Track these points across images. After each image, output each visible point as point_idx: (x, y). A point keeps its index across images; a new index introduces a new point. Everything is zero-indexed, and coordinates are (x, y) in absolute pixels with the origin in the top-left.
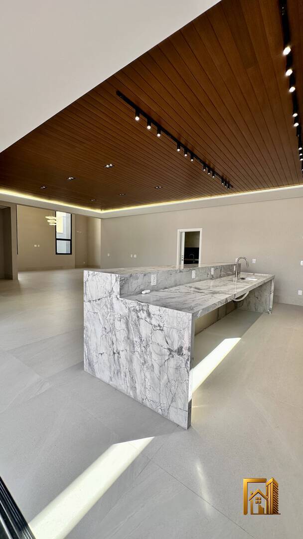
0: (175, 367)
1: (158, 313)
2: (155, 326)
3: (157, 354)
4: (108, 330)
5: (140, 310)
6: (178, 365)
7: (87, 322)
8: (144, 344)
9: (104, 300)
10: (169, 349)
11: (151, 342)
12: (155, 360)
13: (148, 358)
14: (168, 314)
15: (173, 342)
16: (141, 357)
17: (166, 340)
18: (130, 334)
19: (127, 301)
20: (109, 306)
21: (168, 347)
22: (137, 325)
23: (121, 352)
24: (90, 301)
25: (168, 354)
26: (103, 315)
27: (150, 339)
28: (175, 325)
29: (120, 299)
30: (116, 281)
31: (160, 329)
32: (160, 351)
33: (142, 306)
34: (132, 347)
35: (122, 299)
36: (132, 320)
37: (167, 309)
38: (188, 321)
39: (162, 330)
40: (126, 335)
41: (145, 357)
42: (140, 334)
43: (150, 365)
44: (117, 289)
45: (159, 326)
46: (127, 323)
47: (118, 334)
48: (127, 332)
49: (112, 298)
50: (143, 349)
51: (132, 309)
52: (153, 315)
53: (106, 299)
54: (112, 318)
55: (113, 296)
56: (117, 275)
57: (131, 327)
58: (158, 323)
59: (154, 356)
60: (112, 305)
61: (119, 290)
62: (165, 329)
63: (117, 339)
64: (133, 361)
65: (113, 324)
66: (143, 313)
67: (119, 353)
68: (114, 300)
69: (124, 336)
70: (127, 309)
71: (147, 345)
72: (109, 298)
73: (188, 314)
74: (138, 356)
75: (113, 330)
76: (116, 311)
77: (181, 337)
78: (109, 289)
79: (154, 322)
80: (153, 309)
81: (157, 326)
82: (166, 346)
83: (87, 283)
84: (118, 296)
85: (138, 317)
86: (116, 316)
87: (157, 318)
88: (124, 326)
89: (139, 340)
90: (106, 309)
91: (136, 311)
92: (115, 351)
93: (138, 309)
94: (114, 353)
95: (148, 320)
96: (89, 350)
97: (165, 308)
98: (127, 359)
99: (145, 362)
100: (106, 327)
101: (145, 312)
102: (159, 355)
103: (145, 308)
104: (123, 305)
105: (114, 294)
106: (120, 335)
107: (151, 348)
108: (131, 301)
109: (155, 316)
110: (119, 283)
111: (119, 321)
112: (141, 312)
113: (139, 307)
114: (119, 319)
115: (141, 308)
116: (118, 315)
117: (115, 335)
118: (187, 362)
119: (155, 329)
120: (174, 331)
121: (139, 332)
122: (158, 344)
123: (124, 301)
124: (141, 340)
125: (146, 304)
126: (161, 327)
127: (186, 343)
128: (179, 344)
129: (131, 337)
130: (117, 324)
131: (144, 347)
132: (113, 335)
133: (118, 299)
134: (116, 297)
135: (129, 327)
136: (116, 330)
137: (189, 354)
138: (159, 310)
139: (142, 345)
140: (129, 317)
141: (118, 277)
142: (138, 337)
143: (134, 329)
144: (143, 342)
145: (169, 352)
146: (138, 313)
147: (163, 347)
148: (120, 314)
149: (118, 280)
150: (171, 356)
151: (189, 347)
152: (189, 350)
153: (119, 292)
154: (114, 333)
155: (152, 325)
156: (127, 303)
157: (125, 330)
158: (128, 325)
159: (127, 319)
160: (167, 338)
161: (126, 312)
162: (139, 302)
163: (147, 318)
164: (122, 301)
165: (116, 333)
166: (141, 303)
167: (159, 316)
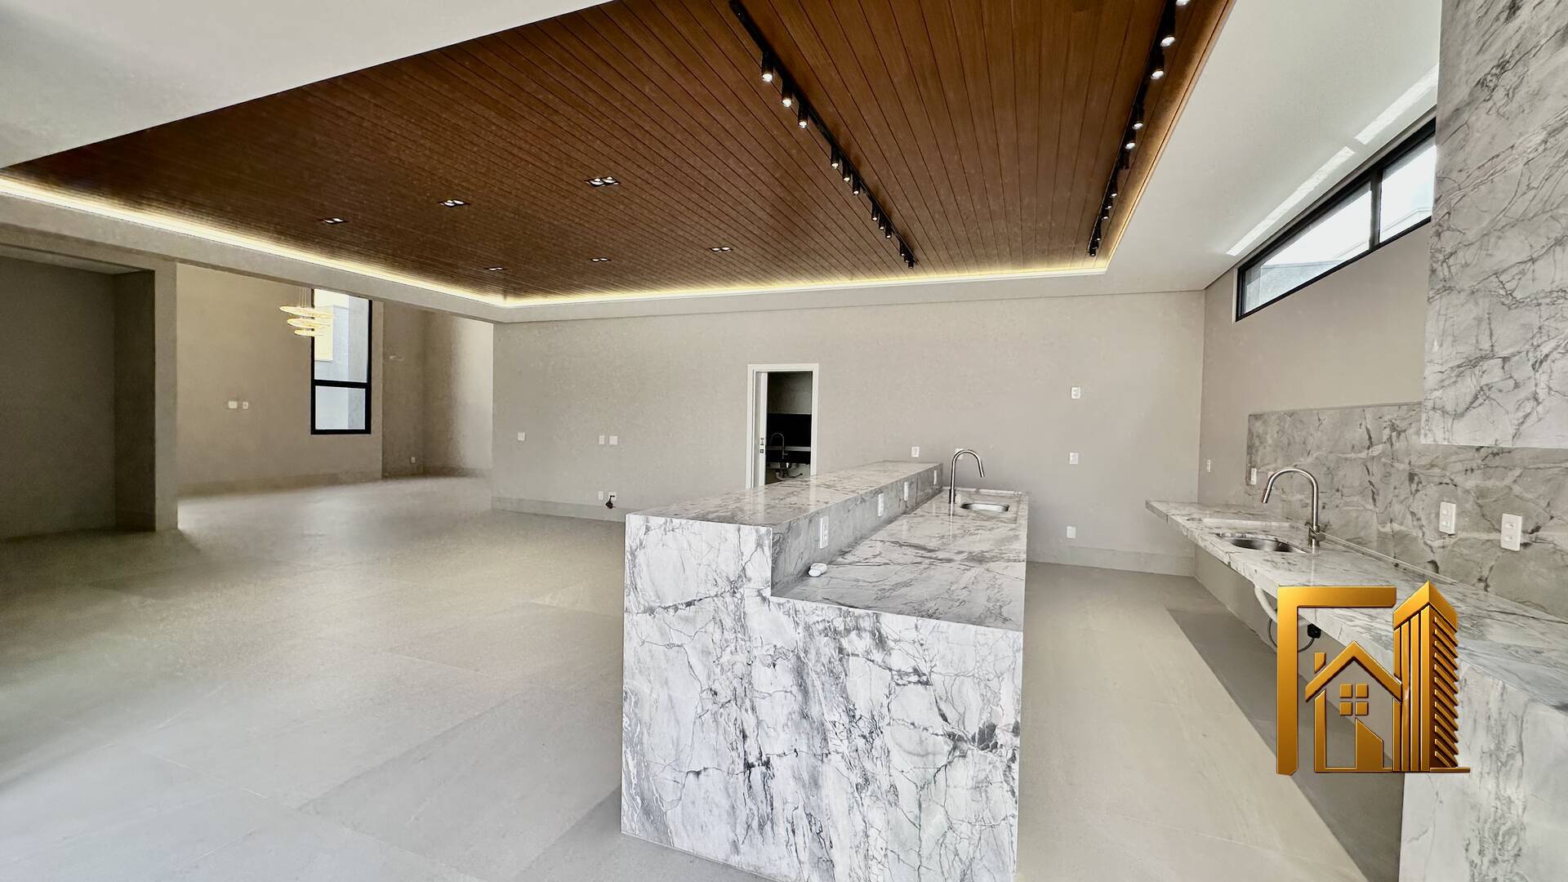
0: (971, 784)
1: (913, 635)
2: (901, 674)
3: (910, 753)
4: (725, 694)
5: (848, 631)
6: (982, 776)
7: (638, 676)
8: (864, 727)
9: (709, 606)
10: (951, 736)
11: (887, 720)
12: (903, 770)
13: (875, 768)
14: (947, 638)
15: (962, 719)
16: (850, 767)
17: (939, 710)
18: (811, 703)
19: (799, 604)
20: (728, 622)
21: (950, 730)
22: (836, 676)
23: (774, 761)
24: (651, 611)
25: (947, 748)
26: (706, 653)
27: (885, 711)
28: (970, 665)
29: (774, 599)
30: (759, 545)
31: (919, 682)
32: (921, 742)
33: (857, 618)
34: (817, 741)
35: (782, 600)
36: (818, 662)
37: (944, 624)
38: (1011, 654)
39: (927, 683)
40: (796, 708)
41: (868, 765)
42: (847, 699)
43: (885, 786)
44: (760, 569)
45: (916, 671)
46: (800, 672)
47: (763, 706)
48: (800, 697)
49: (742, 599)
50: (861, 742)
51: (821, 627)
52: (896, 641)
53: (719, 602)
54: (742, 658)
55: (748, 591)
56: (763, 530)
57: (814, 680)
58: (913, 663)
59: (897, 758)
60: (741, 619)
61: (769, 575)
62: (935, 678)
63: (759, 723)
64: (820, 782)
65: (746, 678)
66: (859, 636)
67: (767, 764)
68: (752, 605)
69: (786, 712)
70: (800, 629)
71: (875, 730)
72: (728, 599)
73: (1010, 633)
74: (842, 766)
75: (744, 694)
76: (756, 635)
77: (990, 699)
78: (732, 571)
79: (898, 661)
80: (893, 624)
81: (907, 674)
82: (939, 725)
83: (640, 554)
84: (767, 592)
85: (841, 650)
86: (755, 652)
87: (911, 649)
88: (787, 680)
89: (845, 719)
90: (719, 631)
91: (834, 633)
92: (752, 759)
93: (841, 628)
94: (749, 766)
95: (877, 656)
96: (644, 766)
97: (934, 622)
98: (798, 778)
99: (867, 780)
100: (716, 687)
101: (867, 636)
102: (918, 755)
103: (866, 624)
104: (784, 619)
105: (751, 585)
106: (773, 708)
107: (887, 738)
108: (814, 605)
109: (901, 644)
110: (768, 552)
111: (769, 666)
112: (853, 634)
113: (845, 622)
114: (770, 661)
115: (851, 624)
116: (765, 648)
117: (753, 709)
118: (1009, 767)
119: (900, 682)
120: (968, 684)
121: (844, 691)
122: (913, 724)
123: (787, 605)
124: (854, 717)
125: (870, 612)
126: (925, 675)
127: (1007, 714)
128: (985, 717)
129: (814, 711)
130: (762, 676)
131: (864, 737)
132: (746, 710)
133: (764, 599)
134: (760, 594)
135: (809, 682)
136: (756, 694)
137: (1017, 741)
138: (916, 627)
139: (856, 732)
140: (806, 652)
141: (768, 532)
142: (841, 711)
143: (827, 686)
144: (861, 723)
145: (951, 744)
146: (842, 640)
147: (931, 731)
148: (775, 646)
149: (767, 542)
150: (957, 753)
151: (1017, 722)
152: (1016, 730)
153: (770, 579)
154: (748, 703)
155: (890, 670)
156: (801, 609)
157: (791, 692)
158: (802, 678)
159: (799, 658)
160: (943, 706)
161: (797, 637)
162: (844, 608)
163: (874, 651)
164: (779, 604)
165: (756, 705)
166: (851, 609)
167: (917, 645)
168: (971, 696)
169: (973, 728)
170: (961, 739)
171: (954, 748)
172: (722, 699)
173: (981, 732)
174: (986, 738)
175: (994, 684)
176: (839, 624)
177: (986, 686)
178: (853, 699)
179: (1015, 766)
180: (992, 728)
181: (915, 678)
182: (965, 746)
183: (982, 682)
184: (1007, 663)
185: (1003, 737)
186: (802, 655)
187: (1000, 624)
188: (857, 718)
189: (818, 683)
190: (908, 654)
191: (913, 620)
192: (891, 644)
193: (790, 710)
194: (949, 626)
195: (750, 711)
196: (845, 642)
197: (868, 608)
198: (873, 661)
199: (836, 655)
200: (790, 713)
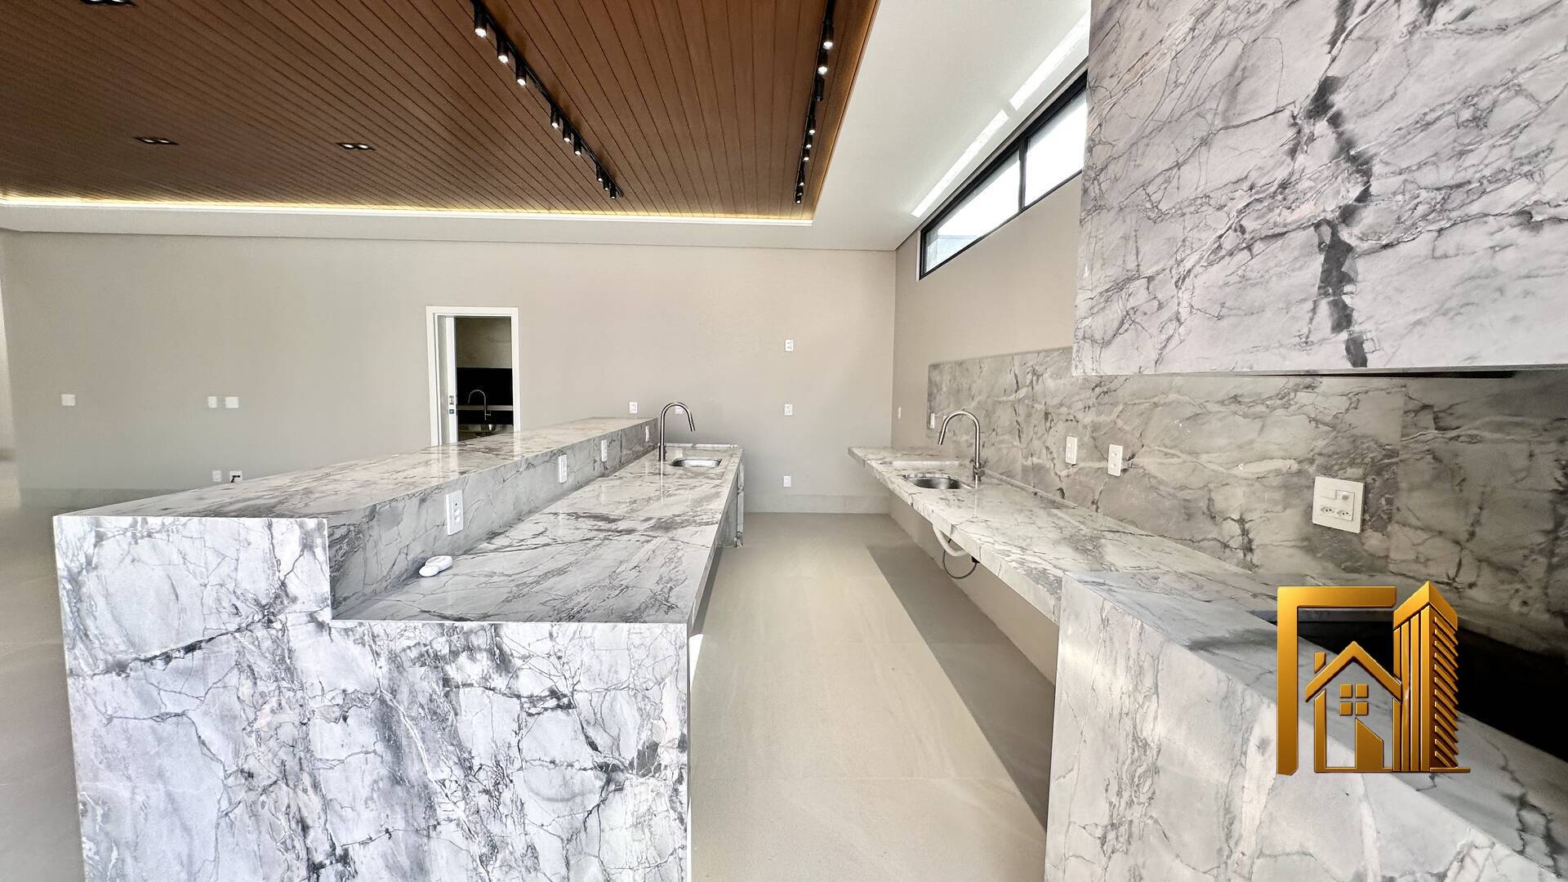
0: (631, 820)
1: (547, 646)
2: (533, 700)
3: (551, 800)
4: (266, 773)
5: (455, 654)
6: (644, 808)
8: (485, 779)
9: (227, 648)
10: (603, 767)
11: (517, 764)
12: (542, 824)
13: (507, 829)
14: (592, 644)
15: (616, 744)
16: (470, 835)
17: (587, 737)
18: (407, 762)
19: (378, 627)
20: (263, 667)
21: (600, 760)
22: (440, 717)
23: (355, 854)
24: (119, 668)
25: (599, 784)
26: (227, 717)
27: (514, 752)
28: (623, 675)
29: (339, 624)
30: (307, 546)
31: (559, 706)
32: (565, 783)
33: (467, 634)
34: (420, 813)
35: (350, 624)
36: (412, 702)
37: (587, 626)
38: (672, 652)
39: (569, 706)
40: (384, 772)
41: (495, 828)
42: (460, 746)
43: (521, 850)
44: (312, 581)
45: (554, 694)
46: (386, 723)
47: (332, 782)
48: (388, 757)
49: (284, 629)
50: (482, 800)
51: (414, 654)
52: (524, 658)
53: (244, 639)
54: (290, 716)
55: (293, 619)
56: (311, 523)
57: (410, 729)
58: (550, 684)
59: (534, 811)
60: (285, 663)
61: (327, 588)
62: (579, 698)
63: (327, 805)
65: (301, 745)
66: (472, 658)
67: (343, 859)
68: (300, 636)
69: (368, 780)
70: (383, 661)
71: (502, 778)
72: (260, 632)
73: (672, 627)
74: (459, 837)
75: (299, 767)
76: (311, 680)
77: (650, 713)
78: (262, 588)
79: (529, 683)
80: (518, 636)
81: (541, 699)
82: (587, 757)
83: (90, 579)
84: (326, 615)
85: (446, 681)
86: (313, 705)
87: (544, 665)
88: (368, 737)
89: (459, 773)
90: (249, 683)
91: (434, 660)
92: (319, 858)
93: (446, 651)
94: (316, 867)
95: (500, 682)
97: (574, 626)
98: (393, 868)
99: (494, 847)
100: (251, 765)
101: (483, 657)
102: (563, 800)
103: (480, 641)
104: (356, 650)
105: (298, 607)
106: (347, 779)
107: (519, 787)
108: (402, 624)
109: (533, 661)
110: (321, 555)
111: (336, 721)
112: (463, 658)
113: (450, 642)
114: (337, 713)
115: (458, 641)
116: (329, 696)
117: (316, 786)
118: (676, 790)
119: (533, 711)
120: (622, 698)
121: (455, 739)
122: (553, 762)
123: (360, 630)
124: (471, 768)
125: (485, 623)
126: (565, 696)
127: (671, 728)
128: (644, 736)
129: (412, 772)
130: (327, 739)
131: (487, 792)
132: (305, 791)
133: (321, 626)
134: (312, 617)
135: (401, 733)
136: (319, 764)
137: (684, 758)
138: (551, 635)
139: (475, 788)
140: (394, 692)
141: (320, 527)
142: (451, 763)
143: (430, 733)
144: (482, 775)
145: (604, 776)
146: (448, 668)
147: (577, 765)
148: (344, 691)
149: (320, 543)
150: (612, 787)
151: (683, 735)
152: (683, 745)
153: (328, 595)
154: (307, 780)
155: (519, 697)
156: (382, 633)
157: (375, 752)
158: (390, 729)
159: (383, 701)
160: (591, 732)
161: (379, 673)
162: (447, 623)
163: (495, 676)
164: (346, 630)
165: (321, 779)
166: (457, 624)
167: (553, 659)
168: (626, 711)
169: (630, 753)
170: (615, 768)
171: (608, 782)
172: (262, 781)
173: (640, 754)
174: (648, 760)
175: (653, 693)
176: (441, 646)
177: (645, 697)
178: (468, 745)
179: (683, 788)
180: (653, 747)
181: (553, 703)
182: (620, 776)
183: (639, 693)
184: (670, 663)
185: (669, 757)
186: (388, 697)
187: (661, 614)
188: (476, 768)
189: (415, 733)
190: (541, 672)
191: (546, 626)
192: (518, 662)
193: (375, 777)
194: (594, 629)
195: (311, 791)
196: (451, 671)
197: (484, 617)
198: (493, 690)
199: (439, 690)
200: (376, 782)
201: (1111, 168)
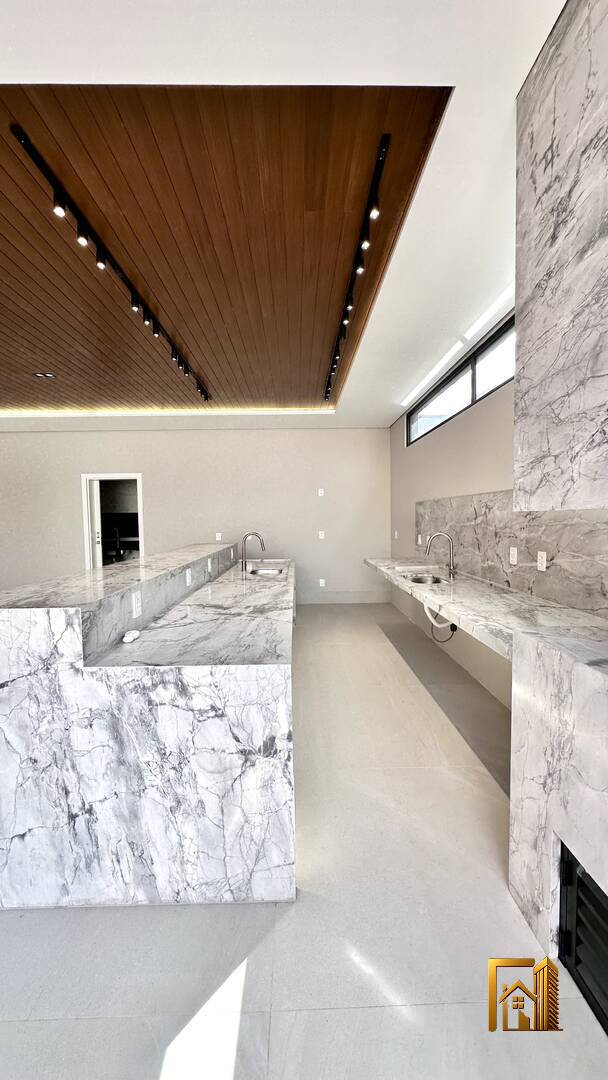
0: (259, 784)
1: (209, 679)
2: (201, 712)
3: (212, 772)
4: (45, 759)
5: (155, 686)
6: (267, 776)
8: (174, 761)
9: (23, 684)
10: (243, 752)
11: (192, 751)
12: (206, 786)
13: (188, 793)
14: (235, 678)
15: (250, 737)
16: (164, 794)
17: (233, 734)
18: (127, 751)
19: (111, 670)
20: (44, 696)
21: (241, 747)
22: (147, 724)
23: (97, 808)
25: (240, 762)
26: (22, 727)
27: (190, 744)
28: (254, 695)
29: (88, 669)
30: (69, 624)
31: (216, 716)
32: (220, 762)
33: (162, 674)
34: (135, 782)
35: (94, 669)
36: (130, 715)
37: (232, 667)
38: (283, 682)
39: (222, 715)
40: (114, 757)
41: (179, 790)
42: (158, 741)
43: (194, 802)
44: (72, 644)
45: (213, 708)
46: (115, 729)
47: (83, 764)
48: (116, 748)
49: (56, 673)
50: (172, 774)
51: (131, 686)
52: (195, 687)
53: (33, 680)
54: (59, 725)
55: (61, 667)
56: (72, 611)
57: (128, 731)
58: (211, 702)
59: (202, 779)
60: (56, 693)
61: (80, 648)
62: (229, 711)
63: (80, 778)
64: (139, 815)
65: (65, 743)
66: (165, 688)
67: (90, 811)
68: (65, 677)
69: (104, 763)
70: (113, 691)
71: (183, 760)
72: (42, 675)
73: (282, 666)
74: (157, 796)
75: (64, 755)
76: (71, 702)
77: (270, 718)
78: (44, 650)
79: (199, 702)
80: (192, 674)
81: (206, 711)
82: (233, 746)
84: (80, 664)
85: (150, 702)
86: (72, 718)
87: (206, 690)
88: (104, 736)
89: (158, 757)
90: (35, 706)
91: (144, 690)
92: (75, 811)
93: (150, 684)
94: (72, 817)
95: (181, 702)
97: (224, 667)
98: (119, 816)
99: (179, 802)
100: (36, 755)
101: (171, 687)
102: (219, 772)
103: (170, 677)
104: (97, 685)
105: (64, 660)
106: (92, 762)
107: (194, 765)
108: (124, 668)
109: (200, 689)
110: (78, 629)
111: (86, 727)
112: (160, 688)
113: (152, 679)
114: (86, 722)
115: (157, 679)
116: (82, 712)
117: (73, 767)
118: (286, 765)
119: (201, 719)
120: (254, 709)
121: (156, 737)
122: (213, 749)
123: (100, 673)
124: (165, 754)
125: (173, 667)
126: (220, 709)
127: (283, 727)
128: (267, 733)
129: (130, 756)
130: (80, 738)
131: (174, 768)
132: (67, 770)
133: (77, 671)
134: (72, 666)
135: (123, 733)
136: (76, 754)
137: (291, 745)
138: (211, 673)
139: (167, 766)
140: (119, 709)
141: (77, 612)
142: (153, 752)
143: (140, 733)
144: (171, 758)
145: (243, 757)
146: (151, 694)
147: (227, 751)
148: (91, 709)
149: (77, 621)
150: (248, 764)
151: (290, 731)
152: (290, 738)
153: (82, 652)
154: (68, 764)
155: (192, 710)
156: (113, 675)
157: (108, 746)
158: (117, 731)
159: (113, 715)
160: (236, 731)
161: (111, 698)
162: (150, 667)
163: (179, 698)
164: (92, 673)
165: (77, 763)
166: (156, 668)
167: (213, 687)
168: (256, 717)
169: (258, 742)
170: (250, 752)
171: (246, 762)
172: (42, 764)
173: (265, 744)
174: (269, 748)
175: (272, 707)
176: (147, 681)
177: (267, 709)
178: (164, 740)
179: (291, 764)
180: (272, 739)
181: (213, 714)
182: (253, 757)
183: (264, 706)
184: (282, 688)
185: (281, 744)
186: (116, 712)
187: (275, 661)
188: (168, 754)
189: (133, 736)
190: (206, 695)
191: (207, 668)
192: (191, 690)
193: (108, 760)
194: (236, 669)
195: (70, 770)
196: (153, 696)
197: (171, 664)
198: (178, 707)
199: (146, 707)
200: (108, 763)
201: (531, 392)
